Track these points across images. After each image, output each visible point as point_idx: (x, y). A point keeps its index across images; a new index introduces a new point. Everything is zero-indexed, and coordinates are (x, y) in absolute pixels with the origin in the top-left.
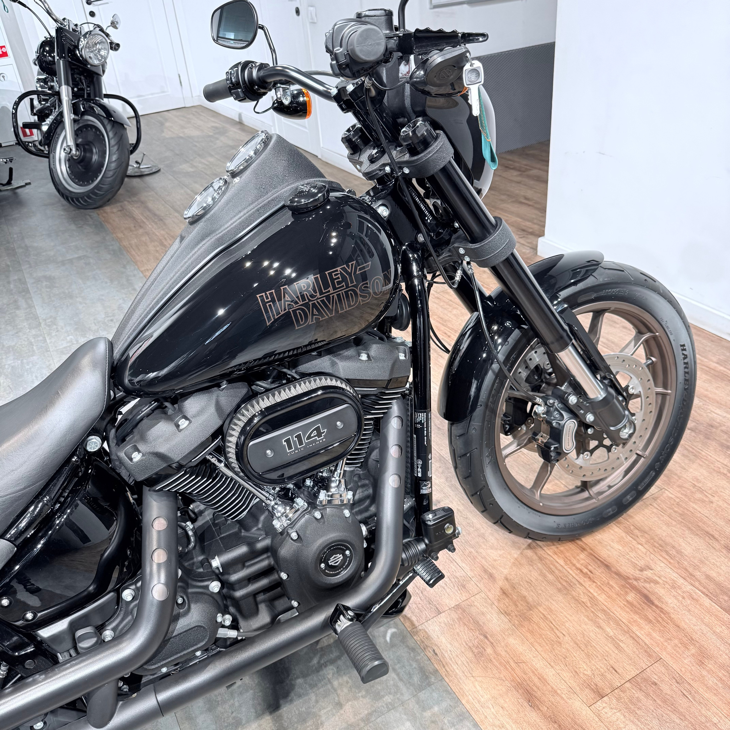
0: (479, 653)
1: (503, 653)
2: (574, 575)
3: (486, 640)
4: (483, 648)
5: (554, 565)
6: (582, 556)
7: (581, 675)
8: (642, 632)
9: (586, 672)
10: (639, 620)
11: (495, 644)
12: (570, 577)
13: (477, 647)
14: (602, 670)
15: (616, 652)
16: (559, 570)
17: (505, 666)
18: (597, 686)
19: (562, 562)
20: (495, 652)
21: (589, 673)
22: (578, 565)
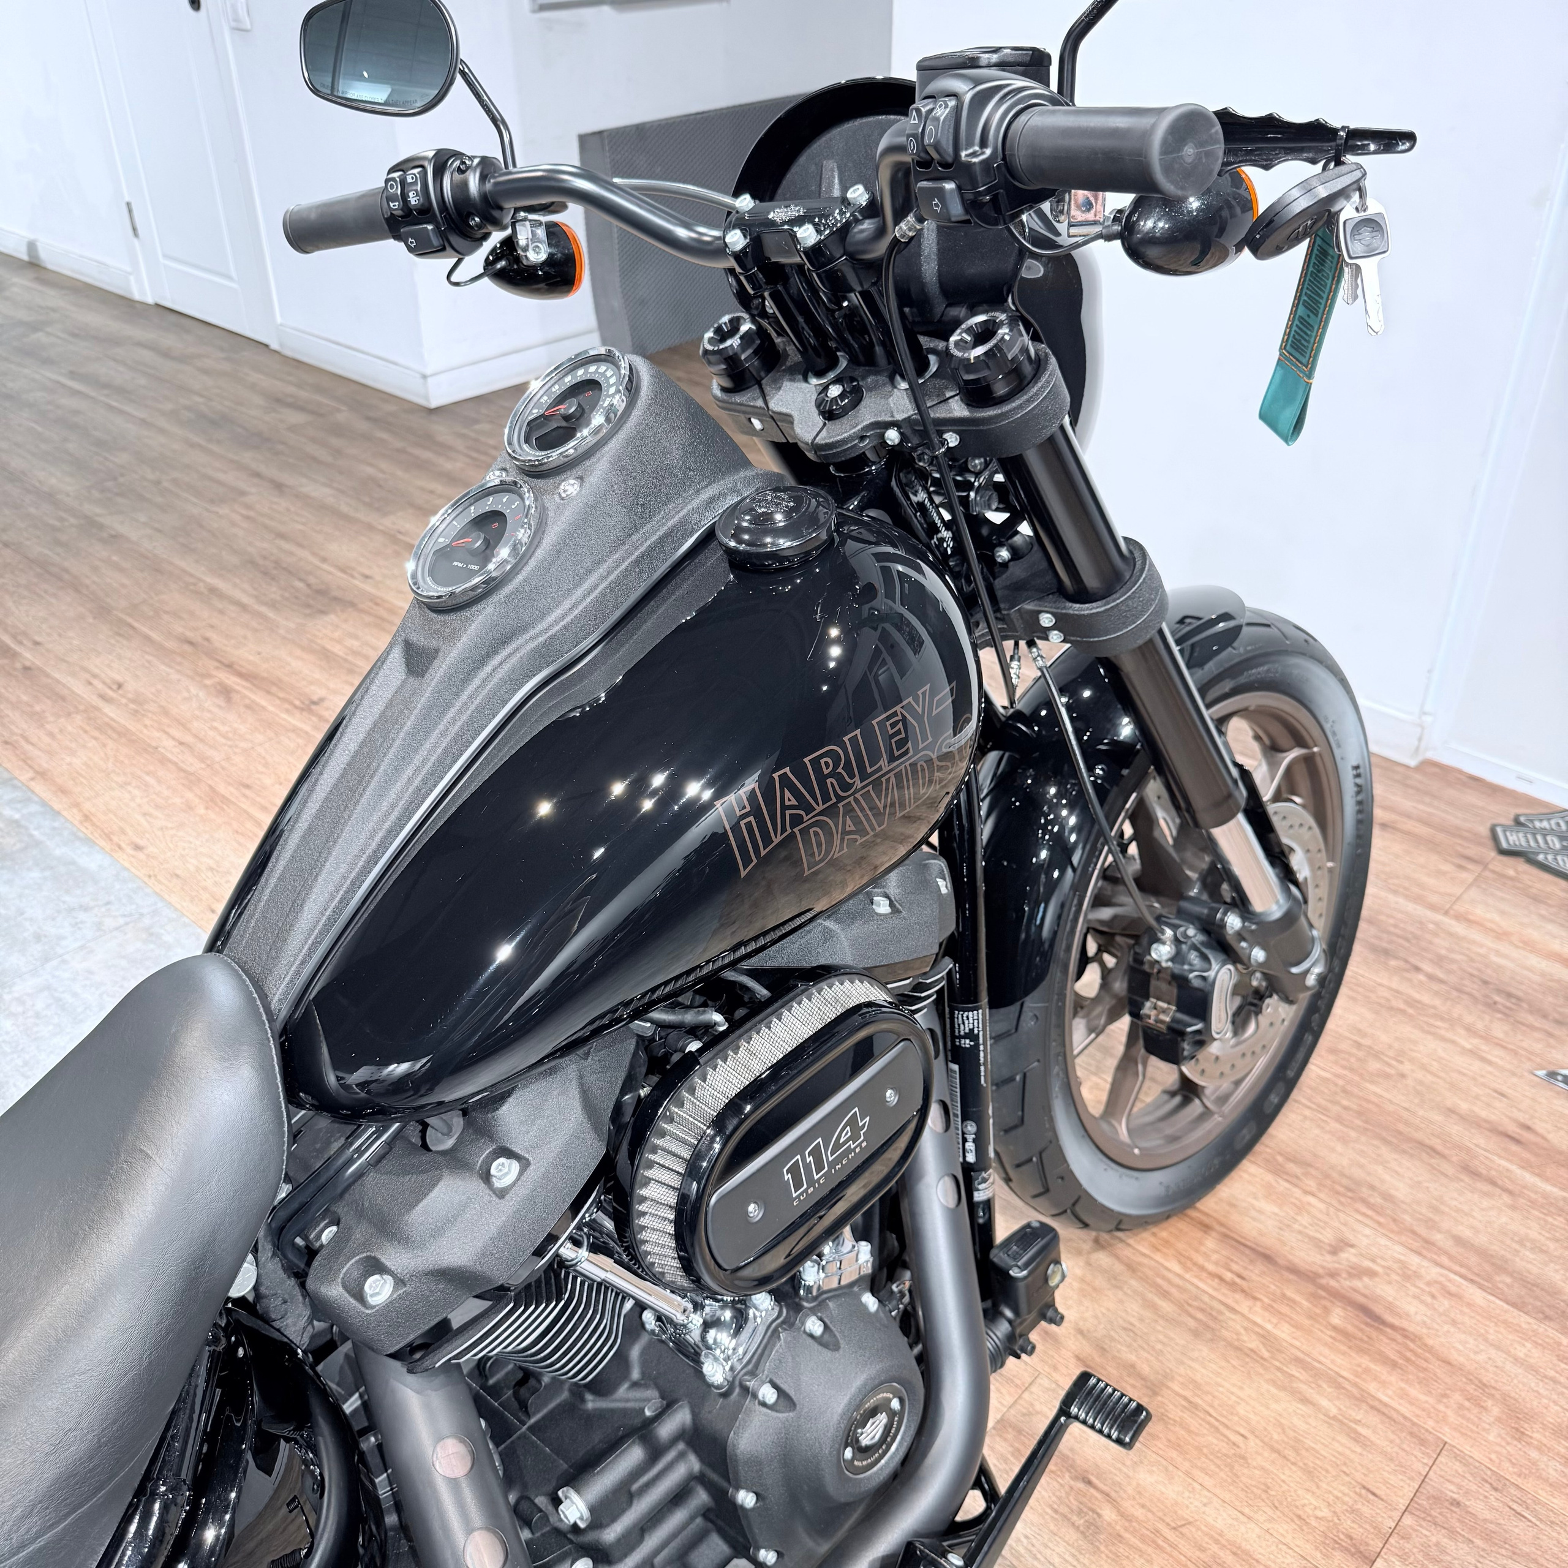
0: (1089, 1524)
1: (1139, 1513)
2: (1210, 1291)
3: (1092, 1490)
4: (1093, 1511)
5: (1164, 1278)
6: (1210, 1243)
7: (1314, 1523)
8: (1390, 1393)
9: (1319, 1514)
10: (1372, 1366)
11: (1113, 1494)
12: (1206, 1298)
13: (1080, 1513)
14: (1346, 1499)
15: (1359, 1450)
16: (1178, 1287)
17: (1154, 1542)
18: (1351, 1538)
19: (1175, 1267)
20: (1122, 1514)
21: (1325, 1512)
22: (1211, 1267)
